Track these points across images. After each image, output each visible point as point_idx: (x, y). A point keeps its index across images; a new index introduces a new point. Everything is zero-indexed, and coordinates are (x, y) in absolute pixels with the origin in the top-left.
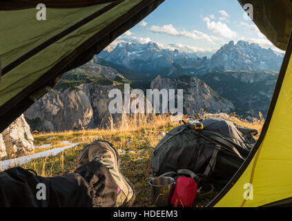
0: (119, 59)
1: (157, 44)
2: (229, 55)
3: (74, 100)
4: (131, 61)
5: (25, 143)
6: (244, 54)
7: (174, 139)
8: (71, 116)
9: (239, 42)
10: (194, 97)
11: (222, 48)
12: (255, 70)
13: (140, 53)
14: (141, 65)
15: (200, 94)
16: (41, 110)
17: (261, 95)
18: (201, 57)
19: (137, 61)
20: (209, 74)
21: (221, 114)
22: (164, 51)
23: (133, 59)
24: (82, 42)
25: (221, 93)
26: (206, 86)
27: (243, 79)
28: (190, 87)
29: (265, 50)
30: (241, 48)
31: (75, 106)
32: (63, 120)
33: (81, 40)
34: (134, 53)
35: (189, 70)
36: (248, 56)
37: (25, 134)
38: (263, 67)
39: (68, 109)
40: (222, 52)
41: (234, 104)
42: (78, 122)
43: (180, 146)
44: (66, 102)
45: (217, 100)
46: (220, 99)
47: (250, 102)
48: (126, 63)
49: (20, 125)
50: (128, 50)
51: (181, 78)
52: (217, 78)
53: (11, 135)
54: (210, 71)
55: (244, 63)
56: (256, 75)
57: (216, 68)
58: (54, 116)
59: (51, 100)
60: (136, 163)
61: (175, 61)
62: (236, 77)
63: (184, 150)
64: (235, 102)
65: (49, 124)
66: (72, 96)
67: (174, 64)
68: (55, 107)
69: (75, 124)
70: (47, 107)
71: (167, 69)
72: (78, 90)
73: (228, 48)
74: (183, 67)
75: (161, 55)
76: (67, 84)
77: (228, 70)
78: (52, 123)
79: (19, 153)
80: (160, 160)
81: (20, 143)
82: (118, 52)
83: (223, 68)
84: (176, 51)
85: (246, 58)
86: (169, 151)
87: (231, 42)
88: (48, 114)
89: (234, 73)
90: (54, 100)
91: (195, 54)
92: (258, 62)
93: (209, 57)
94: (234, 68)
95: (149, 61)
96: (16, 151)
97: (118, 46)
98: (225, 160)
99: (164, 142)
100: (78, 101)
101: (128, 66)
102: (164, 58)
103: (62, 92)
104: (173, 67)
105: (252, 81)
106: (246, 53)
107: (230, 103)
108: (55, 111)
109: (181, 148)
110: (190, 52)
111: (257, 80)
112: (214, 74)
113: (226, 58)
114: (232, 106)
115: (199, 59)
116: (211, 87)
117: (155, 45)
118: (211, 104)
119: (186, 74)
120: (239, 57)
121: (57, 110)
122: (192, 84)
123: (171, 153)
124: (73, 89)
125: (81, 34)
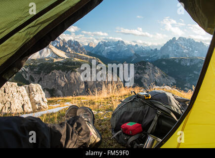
0: (99, 52)
1: (124, 41)
2: (172, 47)
3: (74, 78)
4: (107, 53)
5: (43, 104)
6: (183, 46)
7: (126, 105)
8: (72, 87)
9: (180, 38)
10: (148, 75)
11: (168, 42)
12: (191, 57)
13: (113, 48)
14: (114, 55)
15: (153, 74)
16: (55, 84)
17: (195, 74)
18: (153, 49)
19: (111, 53)
20: (159, 60)
21: (166, 87)
22: (129, 45)
23: (109, 51)
24: (38, 31)
25: (167, 73)
26: (156, 68)
27: (182, 63)
28: (146, 69)
29: (197, 43)
30: (181, 42)
31: (74, 82)
32: (68, 90)
33: (37, 30)
34: (109, 47)
35: (145, 58)
36: (185, 47)
37: (42, 98)
38: (196, 54)
39: (71, 83)
40: (168, 45)
41: (176, 80)
42: (76, 91)
43: (130, 111)
44: (69, 79)
45: (164, 77)
46: (166, 76)
47: (187, 78)
48: (104, 54)
49: (40, 93)
50: (106, 46)
51: (140, 63)
52: (164, 63)
53: (35, 98)
54: (160, 58)
55: (183, 52)
56: (191, 60)
57: (164, 56)
58: (63, 88)
59: (61, 78)
60: (102, 120)
61: (136, 52)
62: (178, 61)
63: (133, 114)
64: (176, 78)
65: (60, 92)
66: (72, 75)
67: (135, 54)
68: (63, 82)
69: (74, 92)
70: (59, 82)
71: (131, 58)
72: (75, 71)
73: (172, 42)
74: (141, 56)
75: (127, 49)
76: (70, 68)
77: (172, 57)
78: (62, 91)
79: (40, 109)
80: (116, 120)
81: (40, 103)
82: (99, 47)
83: (168, 56)
84: (137, 45)
85: (185, 49)
86: (123, 114)
87: (174, 38)
88: (59, 86)
89: (176, 59)
90: (62, 78)
91: (149, 47)
92: (193, 51)
93: (159, 49)
94: (176, 56)
95: (119, 53)
96: (38, 108)
97: (99, 43)
98: (164, 123)
99: (120, 108)
100: (76, 78)
101: (105, 56)
102: (128, 50)
103: (67, 73)
104: (135, 56)
105: (188, 64)
106: (185, 46)
107: (173, 79)
108: (63, 84)
109: (131, 112)
110: (145, 46)
111: (192, 64)
112: (162, 60)
113: (170, 49)
114: (174, 81)
115: (152, 50)
116: (160, 69)
117: (122, 42)
118: (160, 80)
119: (143, 60)
120: (180, 48)
121: (64, 84)
122: (147, 67)
123: (124, 115)
124: (73, 71)
125: (38, 24)
